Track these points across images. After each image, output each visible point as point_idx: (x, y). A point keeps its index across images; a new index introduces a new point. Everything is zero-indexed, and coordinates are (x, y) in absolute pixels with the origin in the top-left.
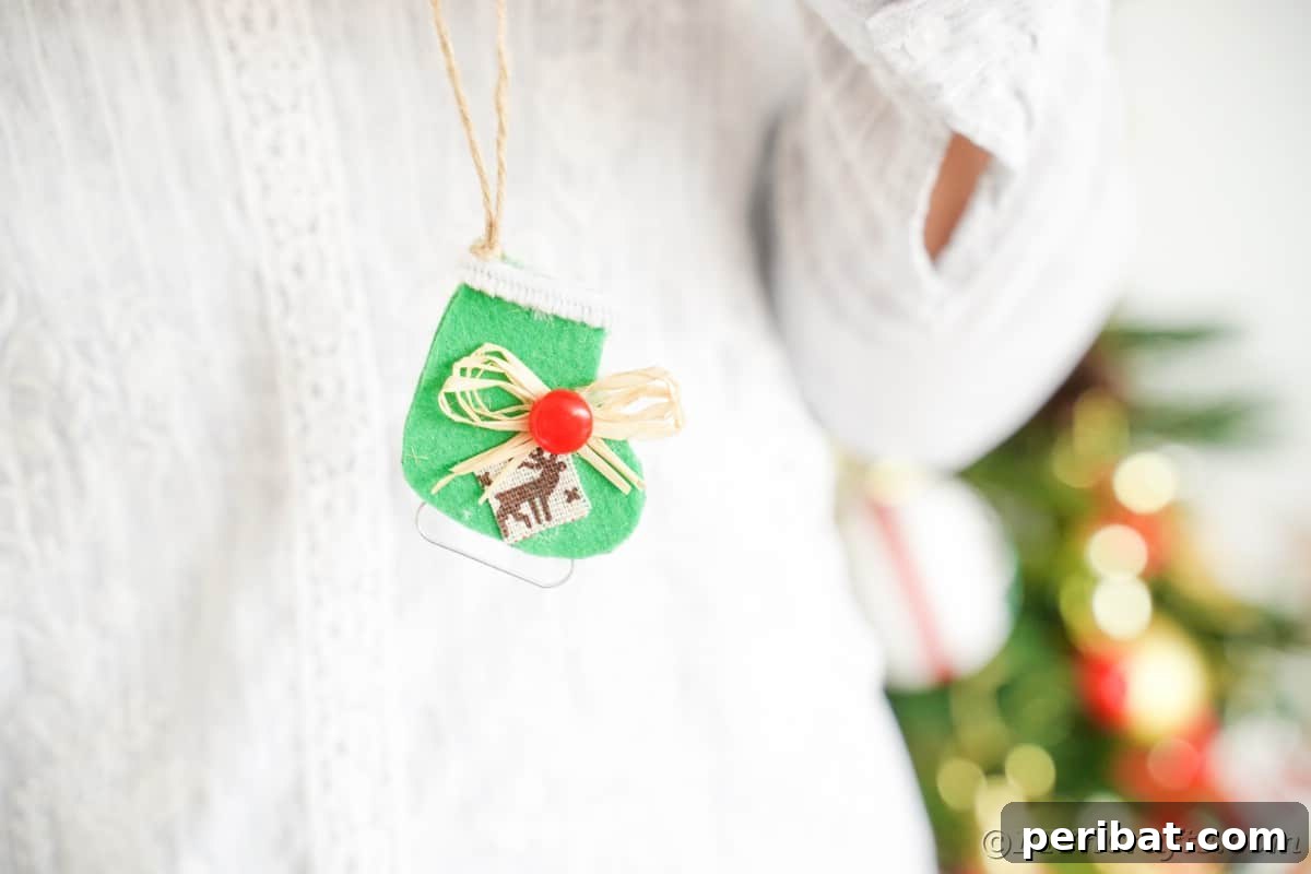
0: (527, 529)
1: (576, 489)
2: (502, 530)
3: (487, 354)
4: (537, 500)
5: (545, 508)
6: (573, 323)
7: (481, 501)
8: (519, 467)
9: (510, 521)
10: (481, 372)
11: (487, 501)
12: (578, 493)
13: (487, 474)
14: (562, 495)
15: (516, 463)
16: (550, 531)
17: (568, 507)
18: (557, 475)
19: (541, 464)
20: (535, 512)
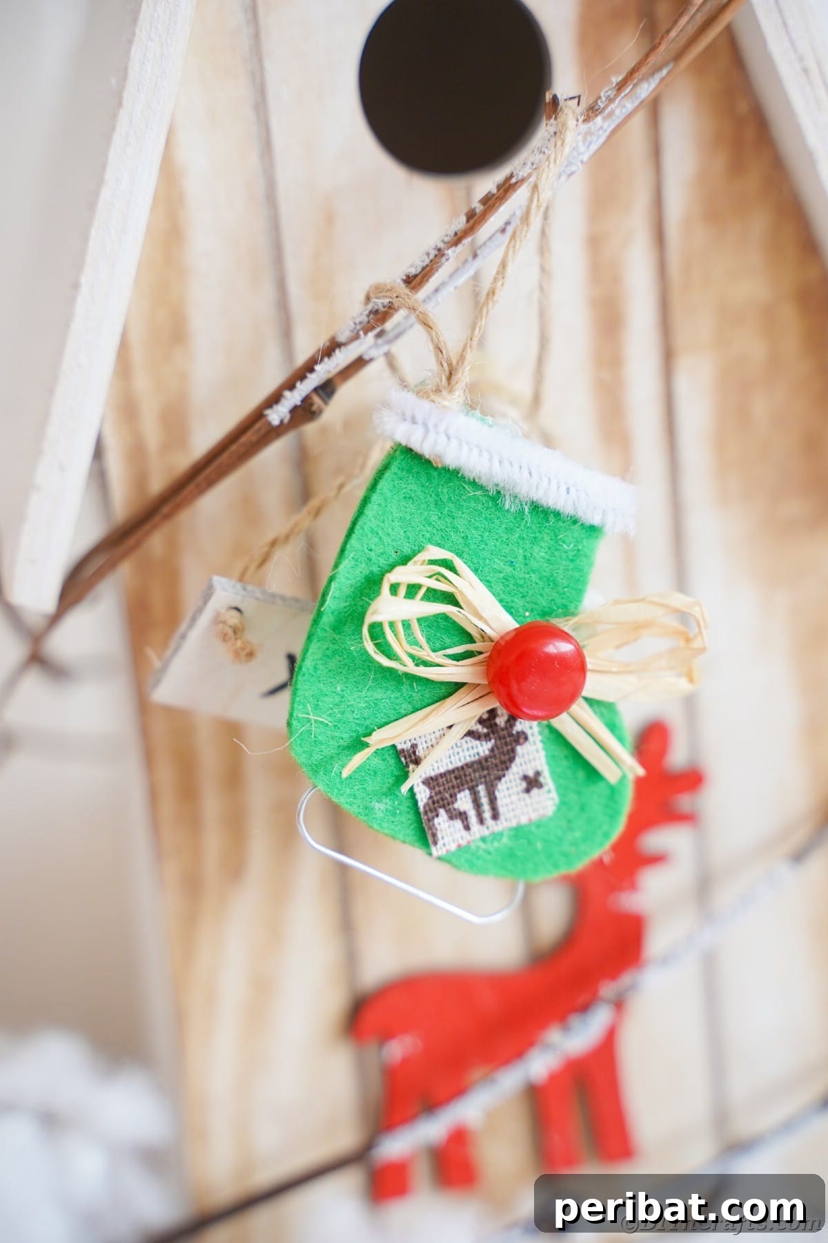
0: (464, 832)
1: (538, 773)
2: (429, 833)
3: (432, 562)
4: (481, 789)
5: (493, 800)
6: (557, 514)
7: (405, 788)
8: (463, 738)
9: (442, 821)
10: (423, 590)
11: (411, 789)
12: (541, 779)
13: (414, 746)
14: (518, 781)
15: (460, 730)
16: (496, 836)
17: (524, 799)
18: (513, 751)
19: (493, 733)
20: (478, 807)
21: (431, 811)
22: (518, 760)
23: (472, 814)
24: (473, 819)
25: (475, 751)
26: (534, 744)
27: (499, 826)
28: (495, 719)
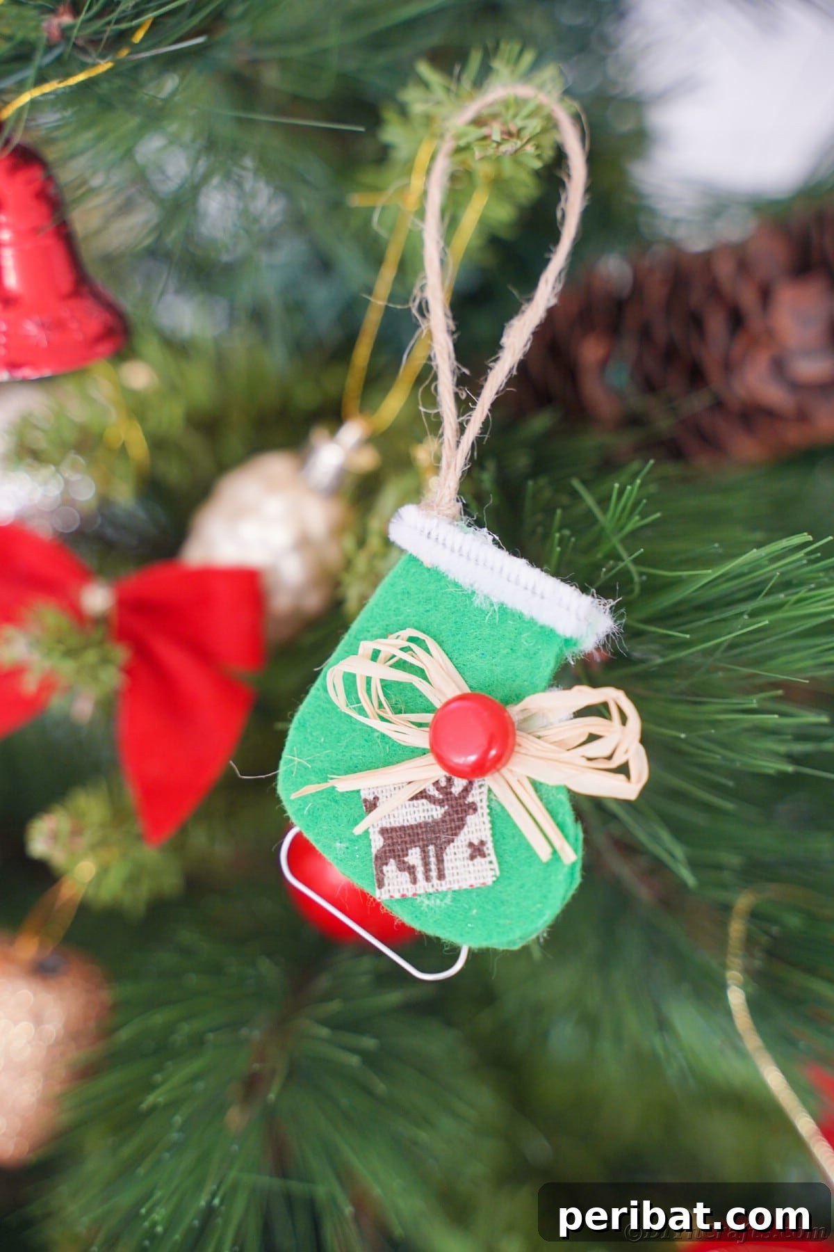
0: (410, 886)
1: (482, 844)
2: (376, 877)
3: (408, 639)
4: (431, 848)
5: (440, 861)
7: (358, 830)
9: (391, 868)
10: (395, 660)
11: (367, 832)
12: (485, 848)
13: (375, 796)
14: (465, 849)
16: (437, 895)
17: (468, 865)
18: (462, 819)
19: (447, 800)
20: (426, 864)
21: (381, 859)
23: (420, 870)
24: (420, 875)
25: (430, 814)
26: (483, 814)
27: (444, 886)
28: (451, 788)
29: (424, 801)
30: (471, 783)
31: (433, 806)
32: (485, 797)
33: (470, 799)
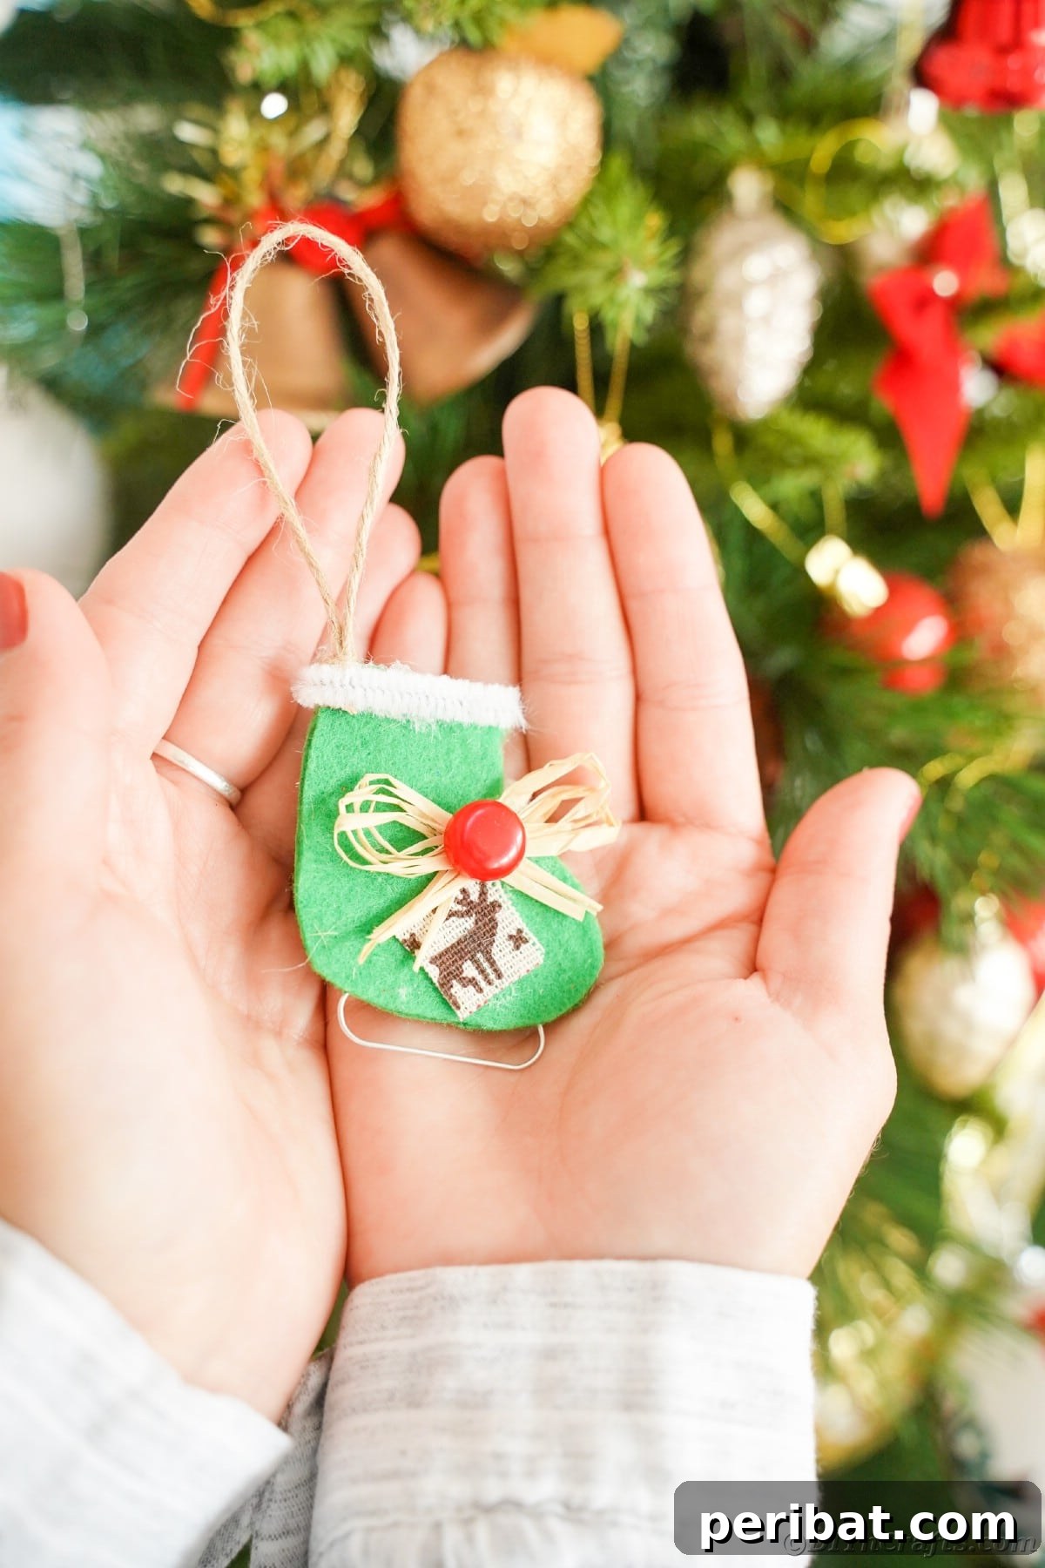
0: (479, 996)
1: (520, 931)
2: (450, 1002)
3: (371, 783)
5: (492, 964)
6: (460, 726)
7: (416, 968)
8: (447, 919)
9: (457, 989)
10: (373, 805)
11: (422, 969)
12: (524, 934)
13: (413, 935)
14: (507, 943)
15: (442, 914)
16: (504, 993)
17: (517, 955)
18: (492, 920)
19: (472, 909)
20: (482, 972)
21: (446, 983)
22: (500, 926)
23: (479, 978)
24: (483, 984)
25: (463, 927)
26: (508, 908)
27: (505, 983)
28: (469, 897)
29: (453, 918)
30: (483, 886)
31: (463, 920)
32: (502, 891)
33: (490, 899)
